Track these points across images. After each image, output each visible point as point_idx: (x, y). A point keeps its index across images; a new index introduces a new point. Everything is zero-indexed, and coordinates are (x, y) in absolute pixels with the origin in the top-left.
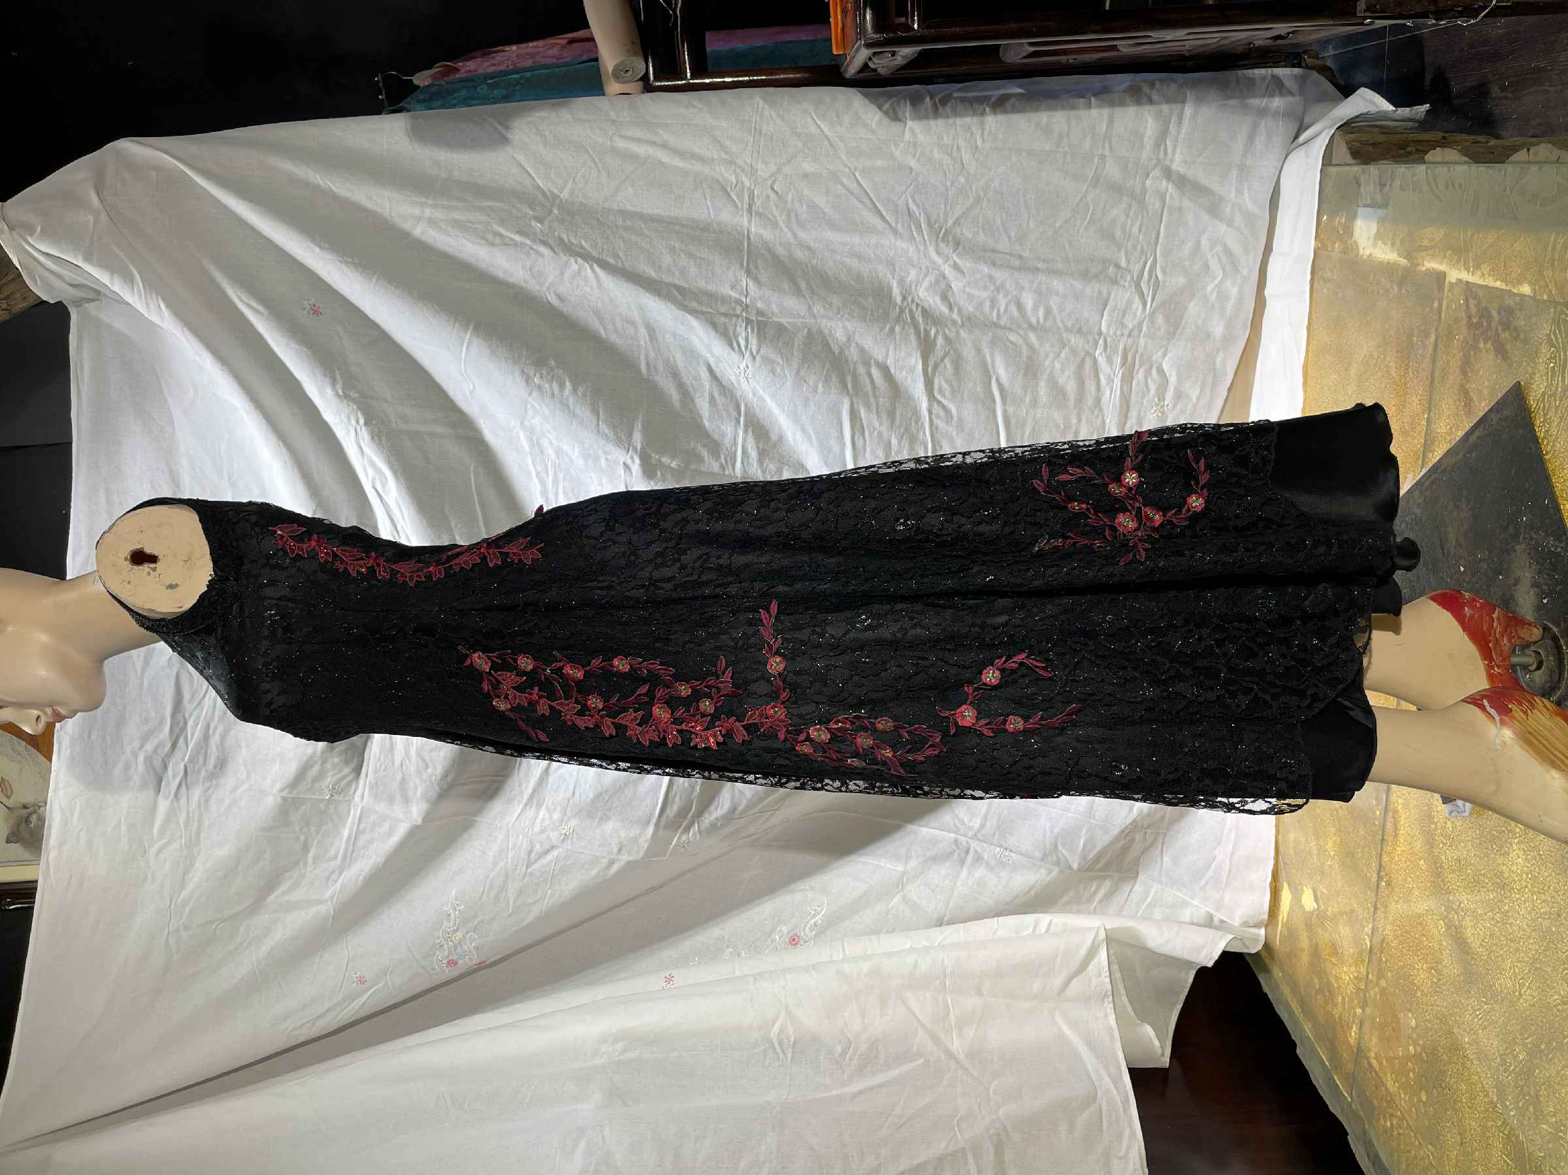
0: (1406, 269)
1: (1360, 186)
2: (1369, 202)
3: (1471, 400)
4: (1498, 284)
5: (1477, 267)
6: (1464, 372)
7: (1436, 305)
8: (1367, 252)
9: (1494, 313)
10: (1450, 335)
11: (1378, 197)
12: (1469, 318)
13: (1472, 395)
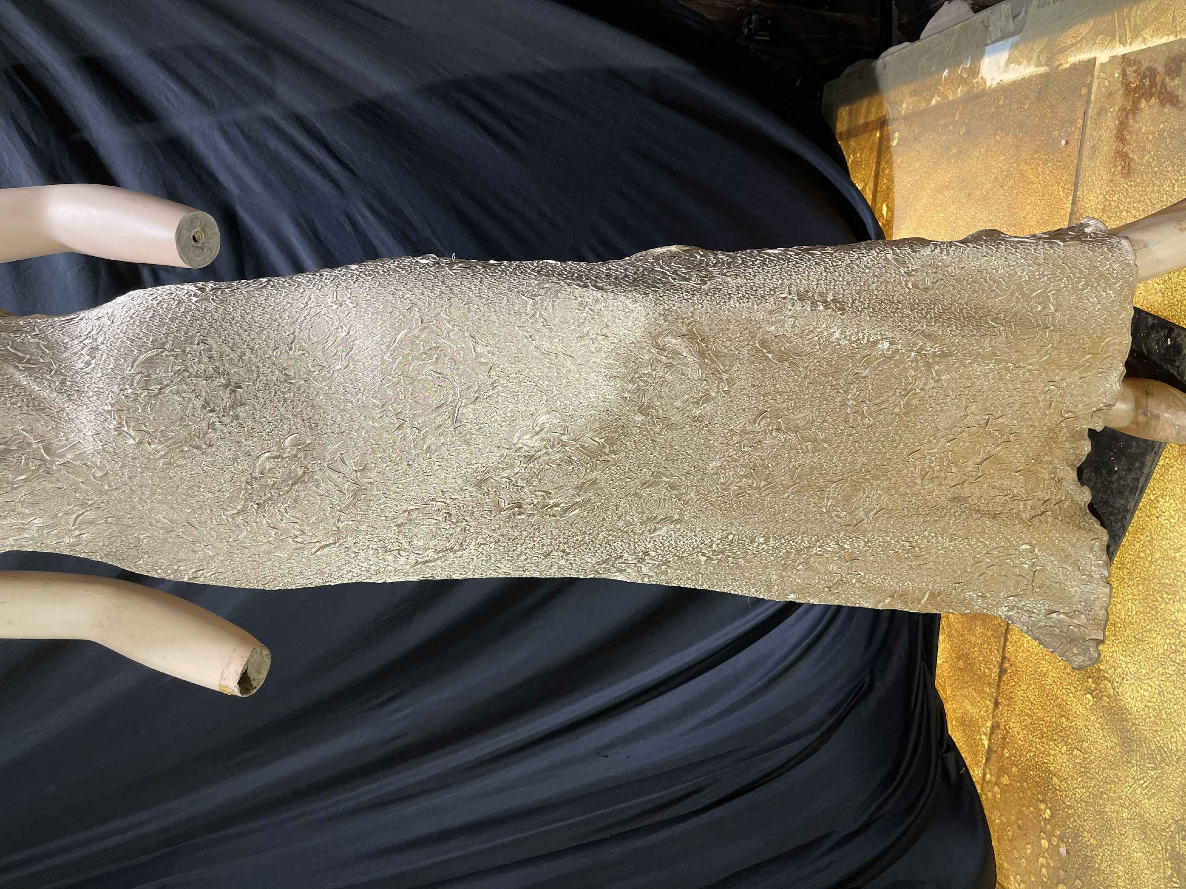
0: (1046, 76)
1: (987, 28)
2: (1000, 35)
3: (1131, 160)
4: (1165, 40)
5: (1137, 33)
6: (1120, 137)
7: (1084, 91)
8: (995, 83)
9: (1161, 69)
10: (1102, 111)
11: (1011, 27)
12: (1126, 86)
13: (1131, 155)
